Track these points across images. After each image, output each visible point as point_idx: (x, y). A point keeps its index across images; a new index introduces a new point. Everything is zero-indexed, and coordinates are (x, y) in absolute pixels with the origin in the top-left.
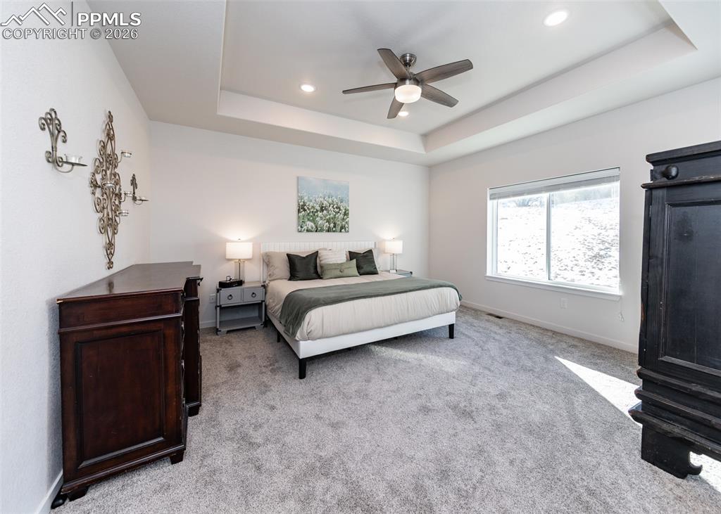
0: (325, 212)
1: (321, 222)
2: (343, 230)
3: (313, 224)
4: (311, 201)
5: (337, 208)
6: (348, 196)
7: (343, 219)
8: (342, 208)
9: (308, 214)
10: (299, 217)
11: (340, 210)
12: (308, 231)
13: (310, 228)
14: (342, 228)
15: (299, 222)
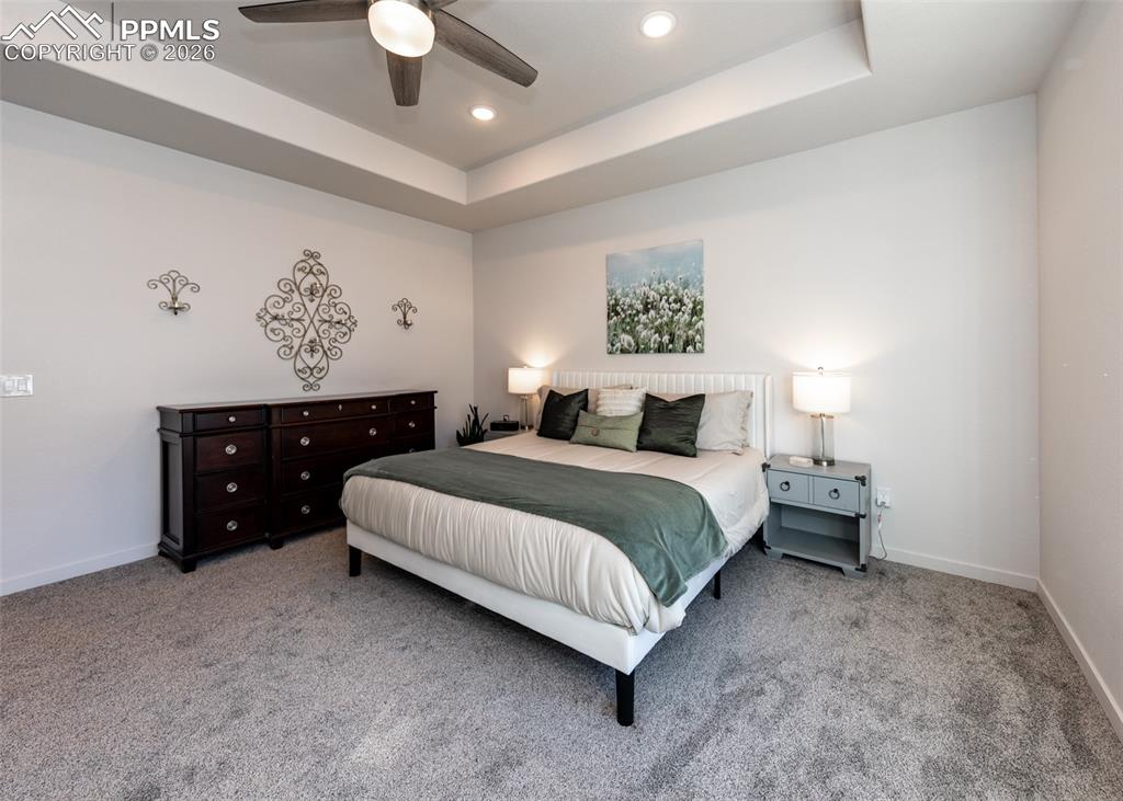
0: (652, 312)
1: (644, 333)
2: (690, 348)
3: (630, 338)
4: (627, 296)
5: (675, 301)
6: (700, 272)
7: (690, 325)
8: (686, 300)
9: (623, 320)
10: (609, 327)
11: (683, 304)
12: (623, 351)
13: (626, 345)
14: (687, 343)
15: (609, 335)
